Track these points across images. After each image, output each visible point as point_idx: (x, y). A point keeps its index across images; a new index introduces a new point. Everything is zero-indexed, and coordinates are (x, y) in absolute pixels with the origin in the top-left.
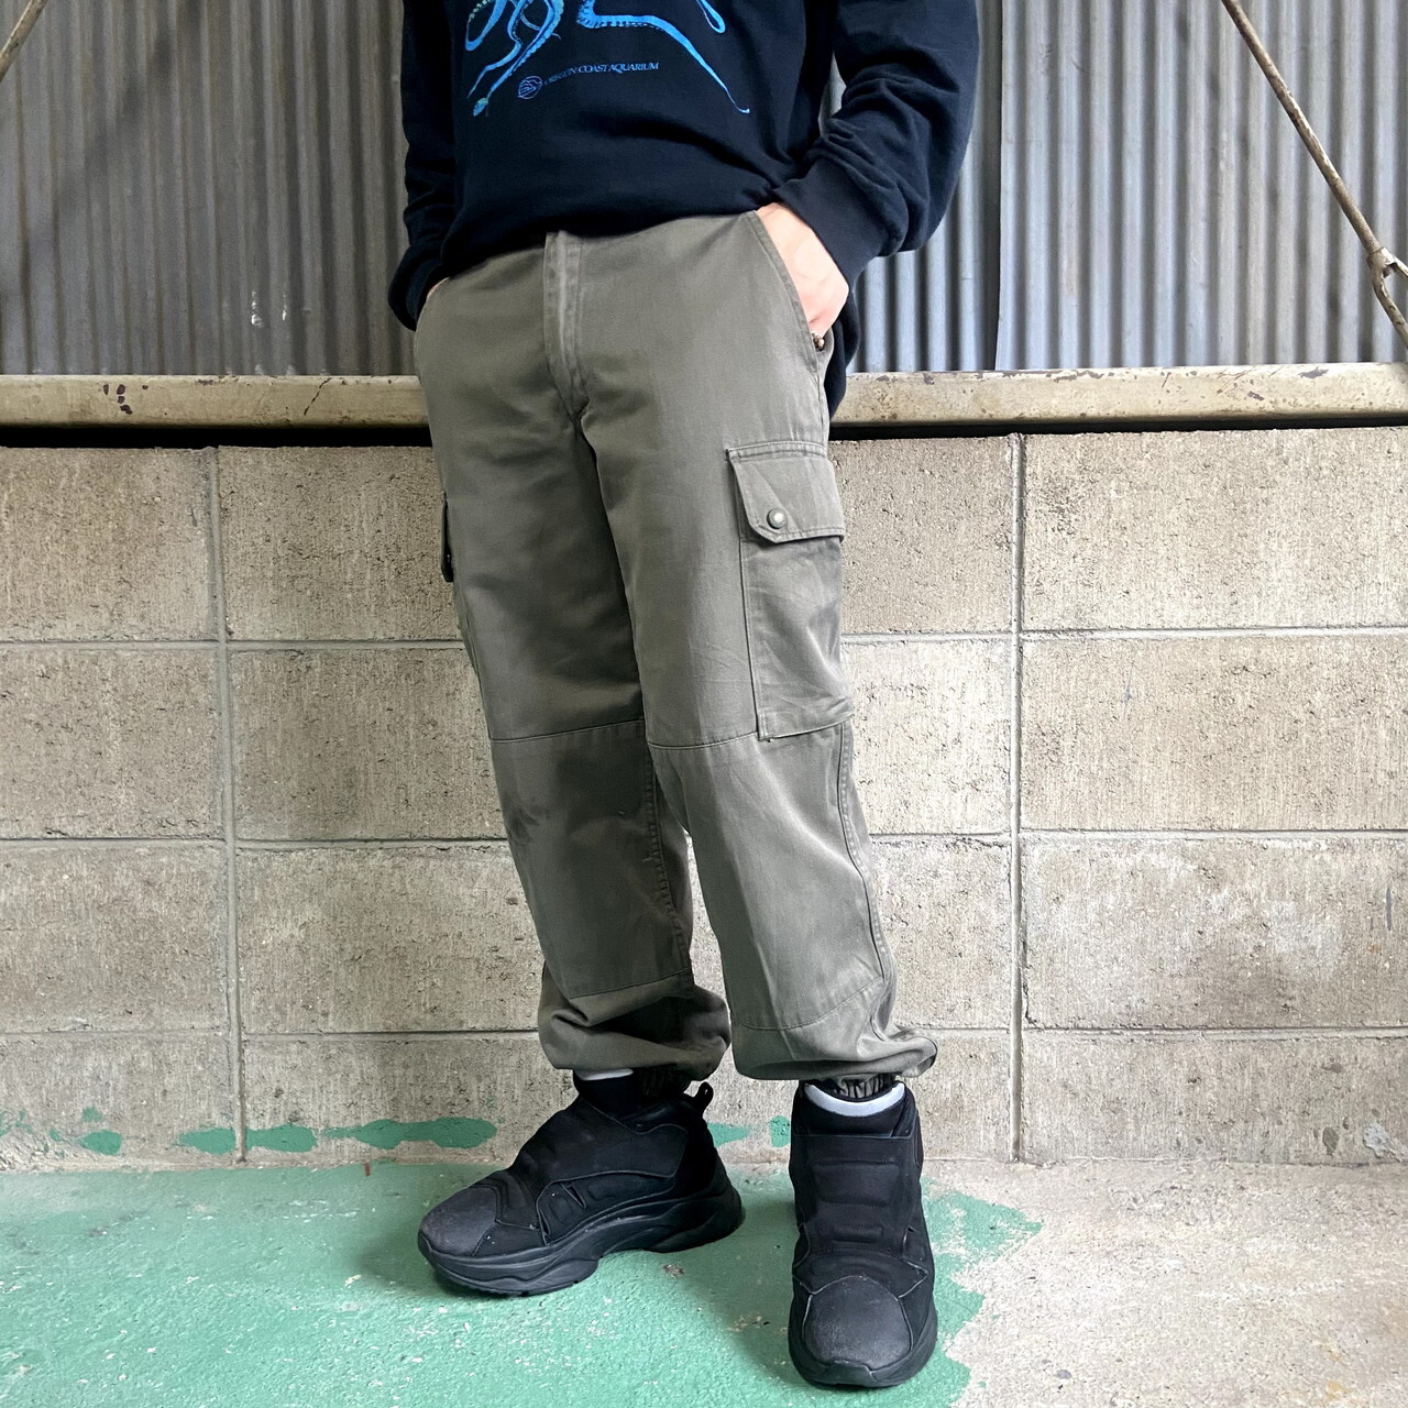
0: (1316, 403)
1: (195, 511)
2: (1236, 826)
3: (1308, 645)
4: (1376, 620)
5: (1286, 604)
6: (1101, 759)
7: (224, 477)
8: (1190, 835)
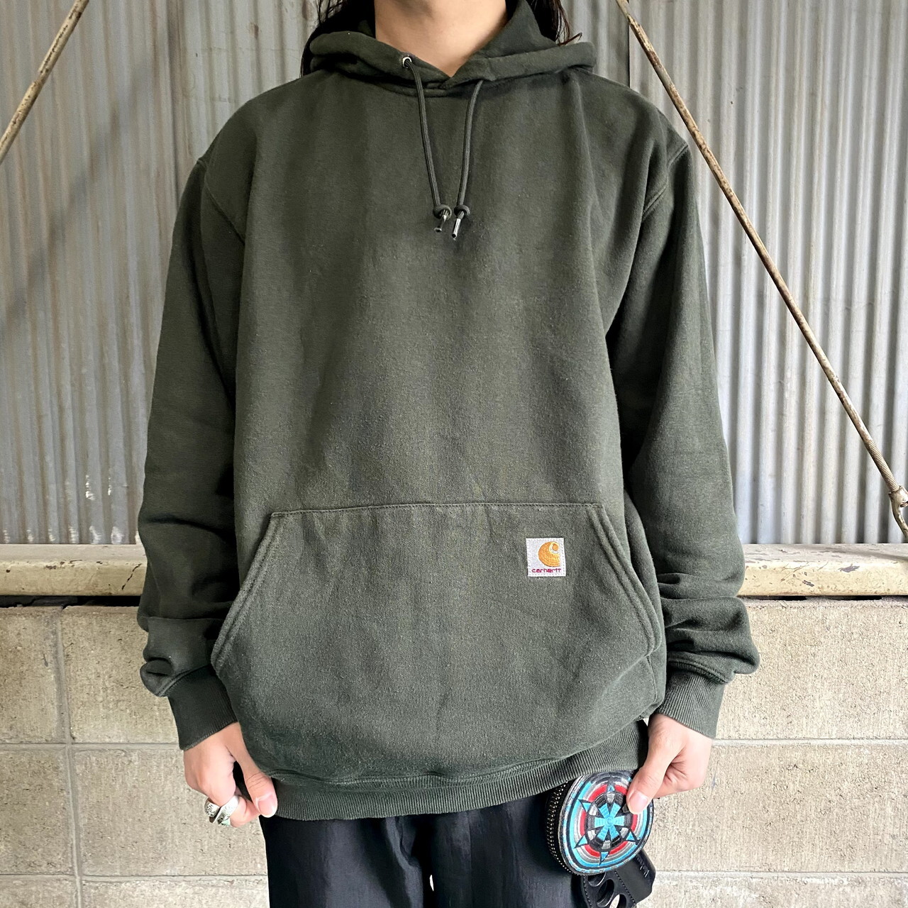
0: (850, 589)
1: (46, 656)
2: (786, 869)
3: (840, 751)
4: (888, 735)
5: (826, 724)
6: (694, 825)
7: (66, 633)
8: (754, 874)
